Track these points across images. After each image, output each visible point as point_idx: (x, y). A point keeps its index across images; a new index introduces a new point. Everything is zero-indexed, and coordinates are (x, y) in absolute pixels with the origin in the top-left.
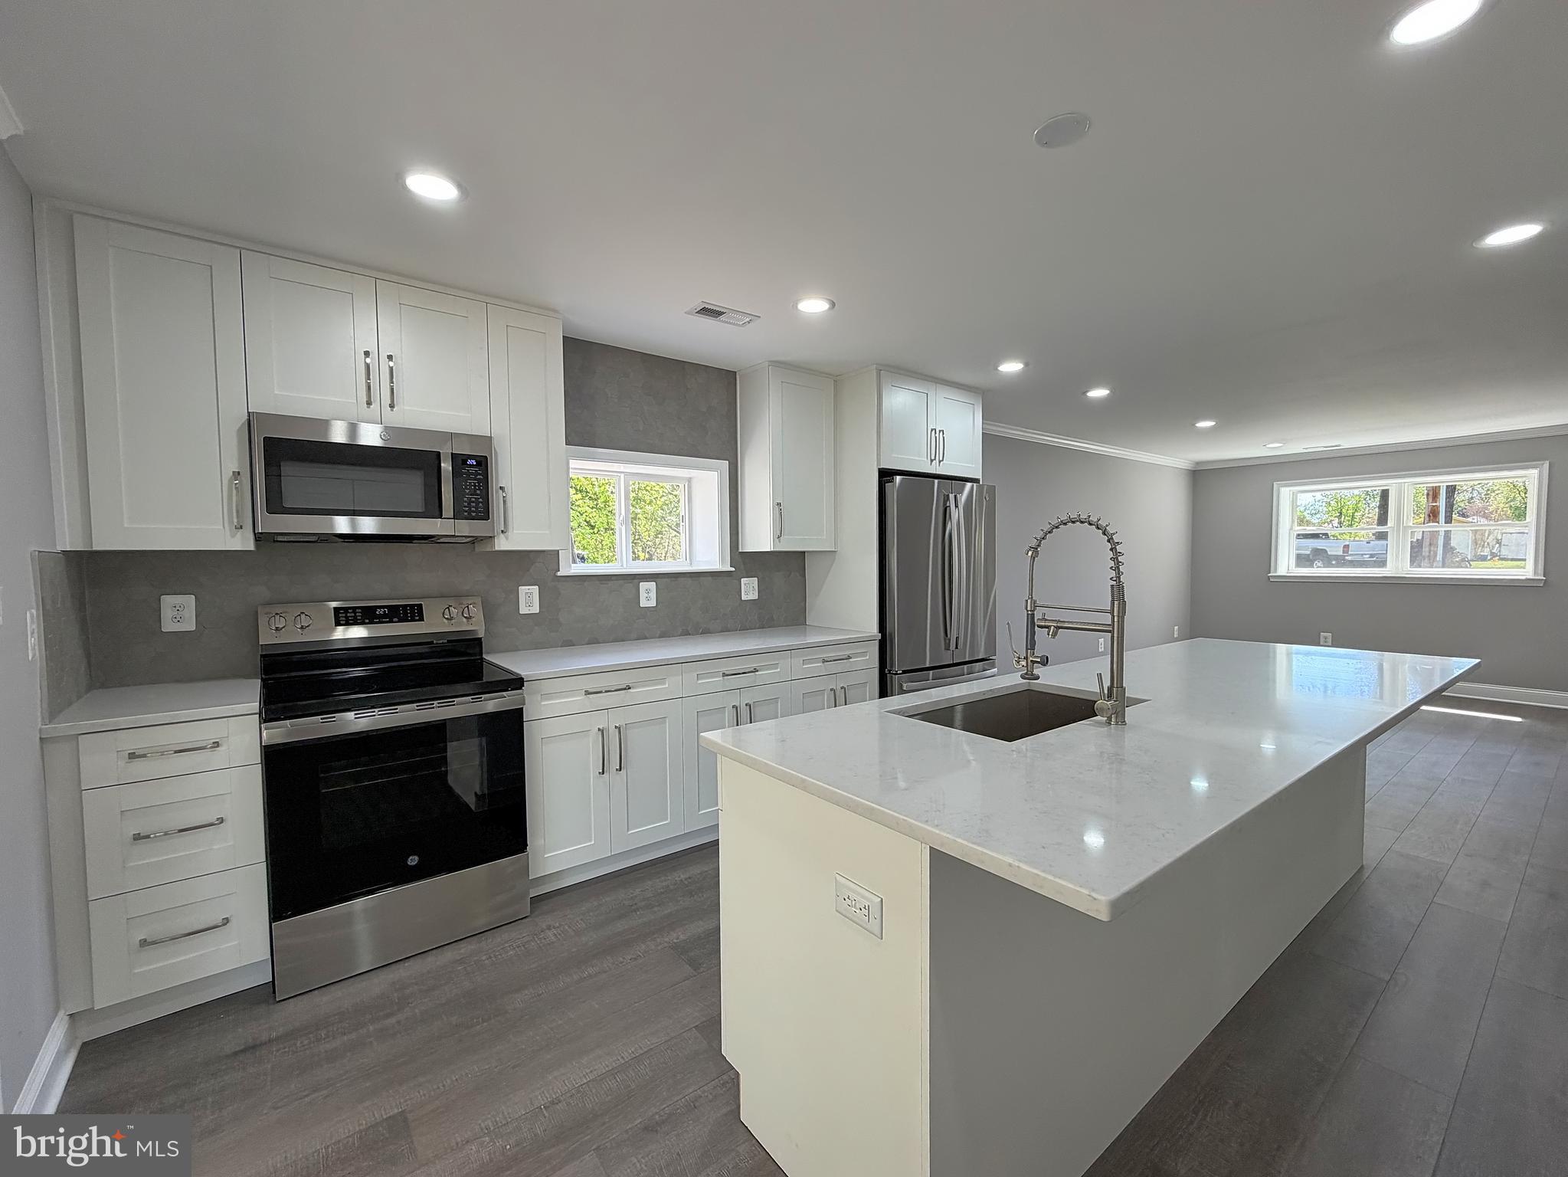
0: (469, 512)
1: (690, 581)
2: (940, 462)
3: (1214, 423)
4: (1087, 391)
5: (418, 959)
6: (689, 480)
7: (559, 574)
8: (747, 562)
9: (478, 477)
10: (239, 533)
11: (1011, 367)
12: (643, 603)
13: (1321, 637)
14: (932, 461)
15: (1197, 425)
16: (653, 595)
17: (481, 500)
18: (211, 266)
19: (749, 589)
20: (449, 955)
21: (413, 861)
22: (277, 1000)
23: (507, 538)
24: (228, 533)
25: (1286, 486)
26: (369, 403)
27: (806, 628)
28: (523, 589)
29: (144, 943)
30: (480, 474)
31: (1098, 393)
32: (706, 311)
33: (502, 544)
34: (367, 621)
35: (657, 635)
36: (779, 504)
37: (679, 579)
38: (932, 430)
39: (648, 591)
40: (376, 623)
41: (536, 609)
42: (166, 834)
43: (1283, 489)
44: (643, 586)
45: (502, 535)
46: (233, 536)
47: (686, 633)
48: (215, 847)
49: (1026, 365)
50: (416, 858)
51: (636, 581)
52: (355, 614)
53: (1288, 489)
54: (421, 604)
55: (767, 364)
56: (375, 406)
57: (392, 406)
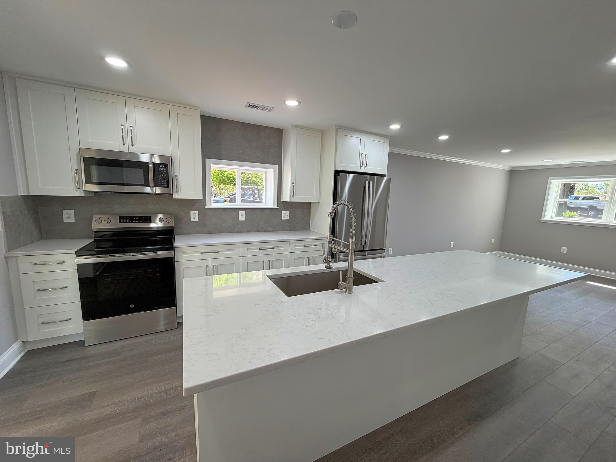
0: (161, 184)
1: (260, 212)
2: (365, 167)
3: (510, 151)
4: (438, 137)
5: (134, 339)
6: (266, 172)
7: (206, 207)
8: (283, 205)
9: (165, 172)
10: (79, 190)
11: (395, 127)
12: (240, 219)
13: (562, 249)
14: (361, 167)
15: (502, 151)
16: (244, 216)
17: (165, 180)
18: (64, 95)
19: (285, 215)
20: (144, 338)
21: (132, 306)
22: (86, 346)
23: (178, 194)
24: (75, 190)
25: (554, 179)
26: (124, 144)
27: (310, 232)
28: (192, 212)
29: (43, 323)
30: (165, 171)
31: (444, 138)
32: (250, 106)
33: (176, 196)
34: (130, 222)
35: (246, 231)
36: (293, 183)
37: (255, 211)
38: (362, 154)
39: (242, 215)
40: (134, 222)
41: (197, 220)
42: (56, 289)
43: (553, 181)
44: (240, 213)
45: (176, 193)
46: (76, 191)
47: (258, 231)
48: (65, 295)
49: (402, 126)
50: (133, 305)
51: (237, 211)
52: (127, 219)
53: (556, 181)
54: (151, 217)
55: (291, 126)
56: (126, 145)
57: (132, 145)
